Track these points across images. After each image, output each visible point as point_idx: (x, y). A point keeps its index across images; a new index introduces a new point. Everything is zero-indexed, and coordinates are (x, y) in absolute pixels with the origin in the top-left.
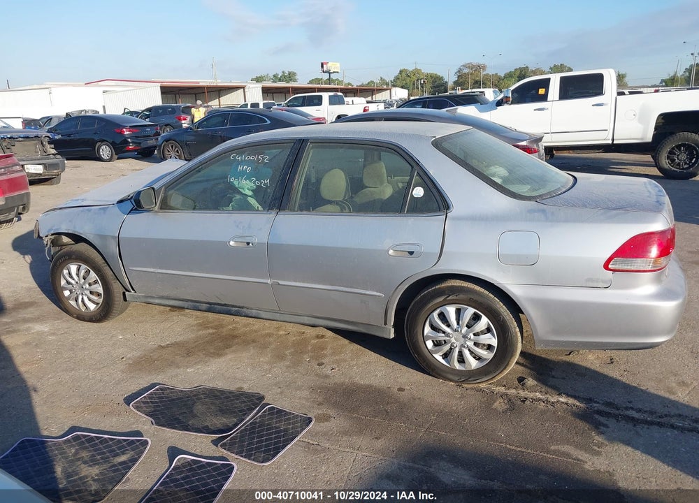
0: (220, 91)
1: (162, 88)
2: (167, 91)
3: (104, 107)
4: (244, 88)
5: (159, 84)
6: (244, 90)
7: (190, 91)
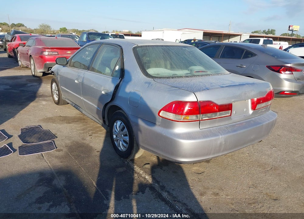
0: (230, 36)
1: (204, 33)
2: (206, 34)
3: (180, 39)
4: (241, 35)
5: (203, 31)
6: (241, 36)
7: (217, 35)
